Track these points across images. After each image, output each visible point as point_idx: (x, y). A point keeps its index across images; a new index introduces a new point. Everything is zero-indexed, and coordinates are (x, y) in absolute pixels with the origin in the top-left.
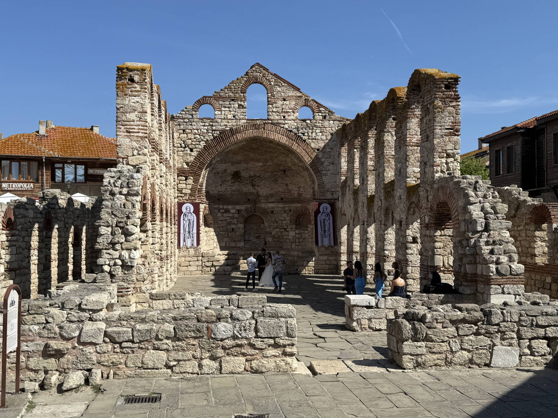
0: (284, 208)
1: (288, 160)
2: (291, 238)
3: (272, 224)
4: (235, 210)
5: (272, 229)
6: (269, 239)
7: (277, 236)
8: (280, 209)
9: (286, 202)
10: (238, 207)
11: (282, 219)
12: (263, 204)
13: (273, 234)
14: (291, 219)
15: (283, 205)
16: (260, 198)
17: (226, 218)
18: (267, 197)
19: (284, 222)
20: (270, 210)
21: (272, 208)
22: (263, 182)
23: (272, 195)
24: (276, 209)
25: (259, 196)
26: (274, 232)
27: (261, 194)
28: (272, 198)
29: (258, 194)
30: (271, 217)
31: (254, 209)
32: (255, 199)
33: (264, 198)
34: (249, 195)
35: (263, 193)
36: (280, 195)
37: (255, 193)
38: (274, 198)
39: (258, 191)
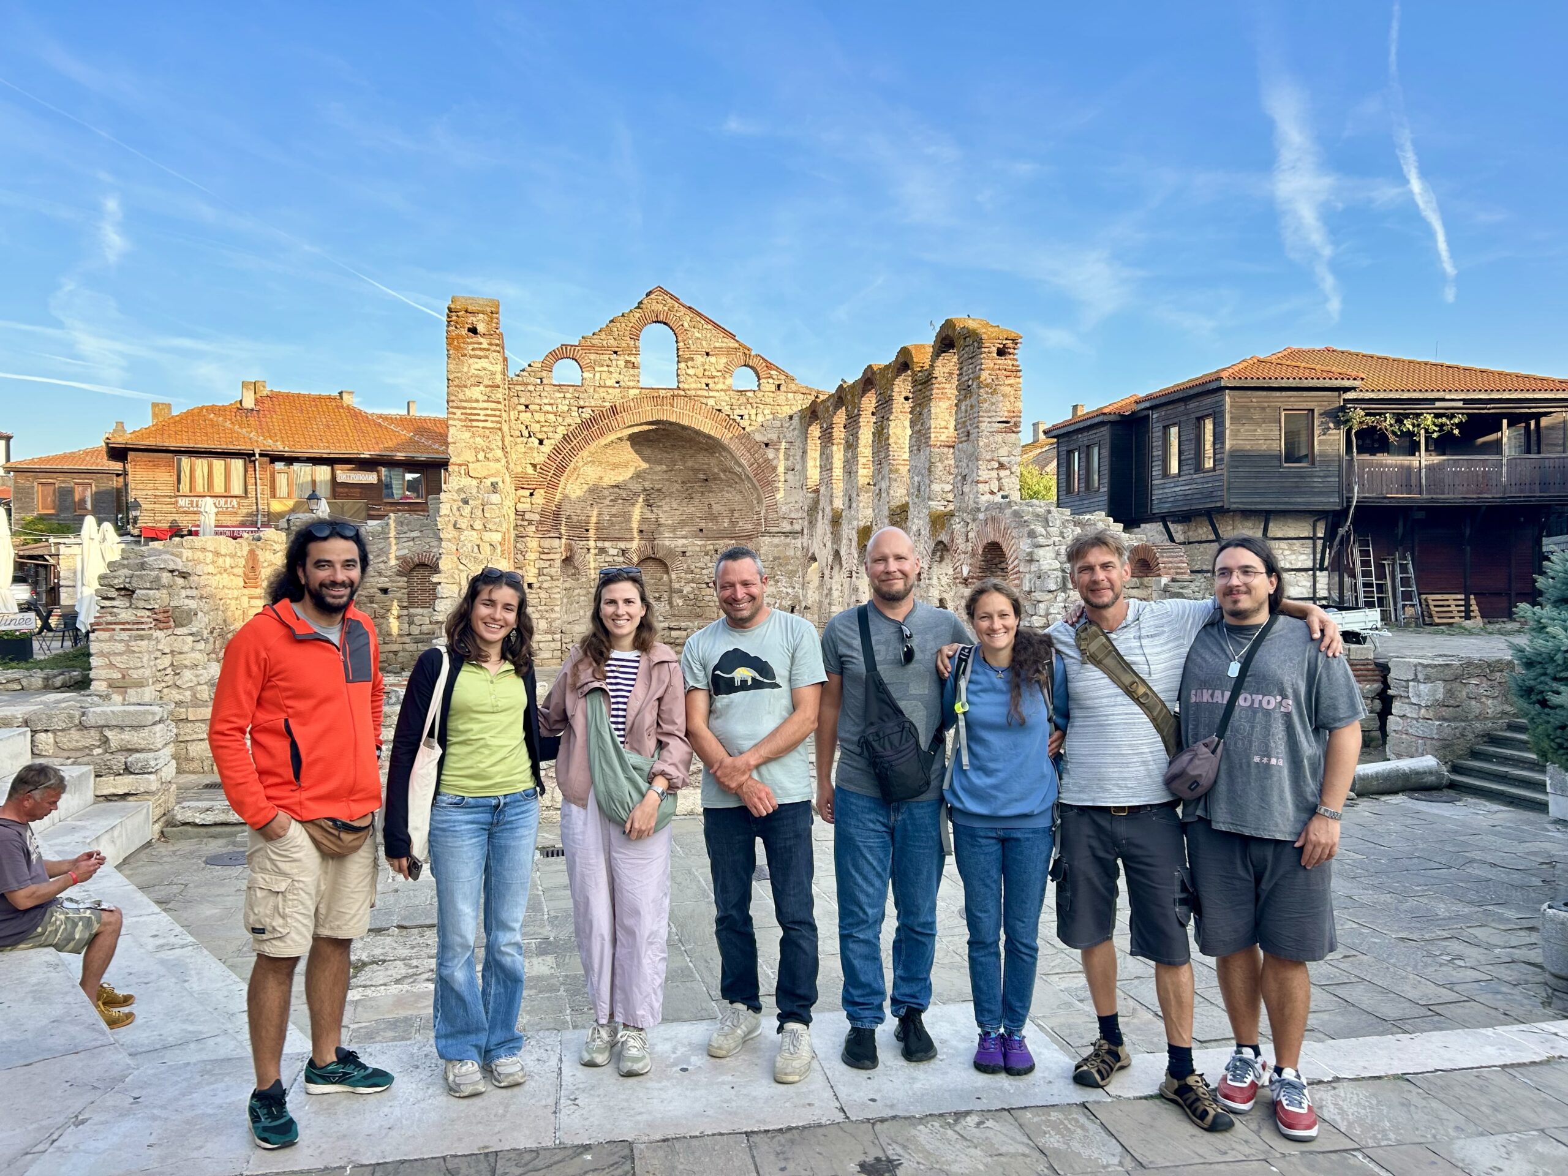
1: (713, 461)
4: (616, 550)
6: (678, 601)
7: (692, 596)
9: (708, 538)
10: (622, 545)
11: (702, 565)
12: (667, 539)
13: (685, 592)
15: (703, 542)
16: (662, 529)
18: (674, 528)
20: (680, 550)
21: (682, 547)
22: (667, 500)
23: (682, 525)
24: (689, 548)
25: (660, 525)
26: (687, 590)
27: (663, 522)
28: (682, 530)
29: (657, 522)
30: (681, 563)
31: (651, 549)
32: (652, 531)
33: (668, 529)
34: (642, 523)
35: (666, 521)
36: (698, 524)
37: (653, 519)
38: (687, 530)
39: (658, 515)
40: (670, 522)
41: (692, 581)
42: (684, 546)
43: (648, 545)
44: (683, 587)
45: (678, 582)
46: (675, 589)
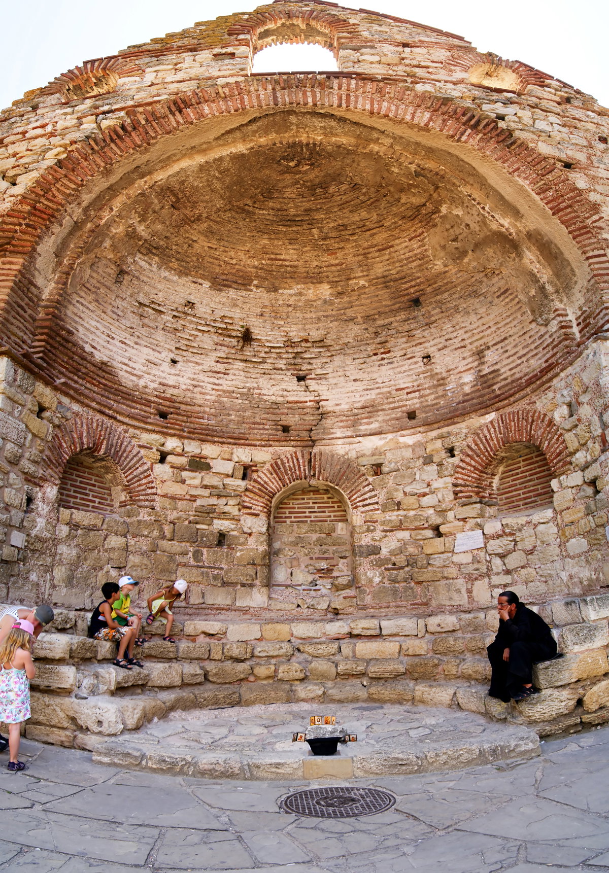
0: (423, 445)
2: (466, 559)
3: (378, 515)
4: (231, 464)
5: (378, 534)
6: (370, 574)
7: (401, 560)
8: (408, 454)
9: (429, 424)
10: (243, 455)
11: (419, 488)
12: (340, 442)
13: (384, 552)
14: (455, 485)
15: (419, 437)
16: (328, 422)
17: (194, 492)
18: (353, 419)
19: (425, 501)
20: (368, 461)
21: (373, 455)
22: (338, 360)
23: (371, 409)
24: (389, 455)
25: (323, 415)
26: (389, 545)
27: (329, 409)
28: (372, 420)
29: (319, 408)
30: (373, 490)
31: (306, 463)
32: (308, 427)
33: (342, 421)
34: (286, 411)
35: (337, 405)
36: (404, 403)
37: (309, 404)
38: (380, 419)
39: (319, 396)
40: (345, 407)
41: (400, 527)
42: (376, 452)
43: (299, 455)
44: (380, 540)
45: (368, 530)
46: (361, 546)
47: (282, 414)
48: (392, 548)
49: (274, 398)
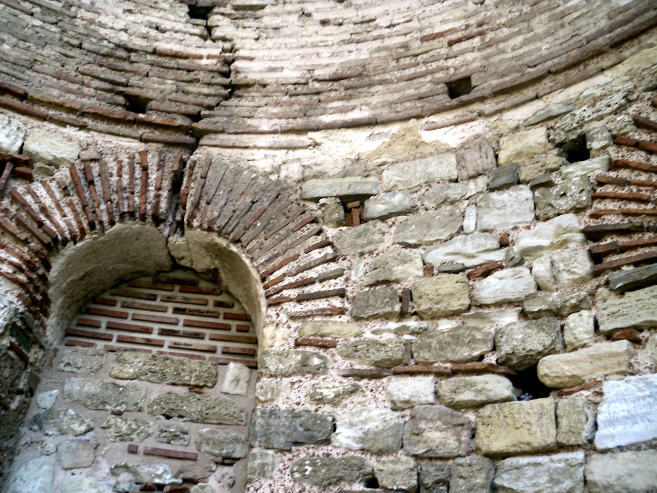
0: (488, 145)
3: (340, 327)
5: (331, 384)
8: (444, 169)
13: (346, 438)
19: (492, 287)
21: (346, 173)
23: (354, 81)
25: (235, 89)
26: (362, 418)
27: (252, 77)
28: (352, 103)
29: (227, 75)
30: (334, 260)
31: (166, 184)
32: (192, 109)
33: (277, 104)
34: (147, 68)
35: (272, 70)
36: (441, 63)
37: (204, 62)
38: (375, 100)
39: (232, 50)
40: (291, 74)
41: (403, 364)
42: (355, 167)
43: (152, 161)
44: (335, 401)
45: (304, 368)
46: (273, 413)
47: (135, 73)
48: (371, 426)
49: (124, 37)
